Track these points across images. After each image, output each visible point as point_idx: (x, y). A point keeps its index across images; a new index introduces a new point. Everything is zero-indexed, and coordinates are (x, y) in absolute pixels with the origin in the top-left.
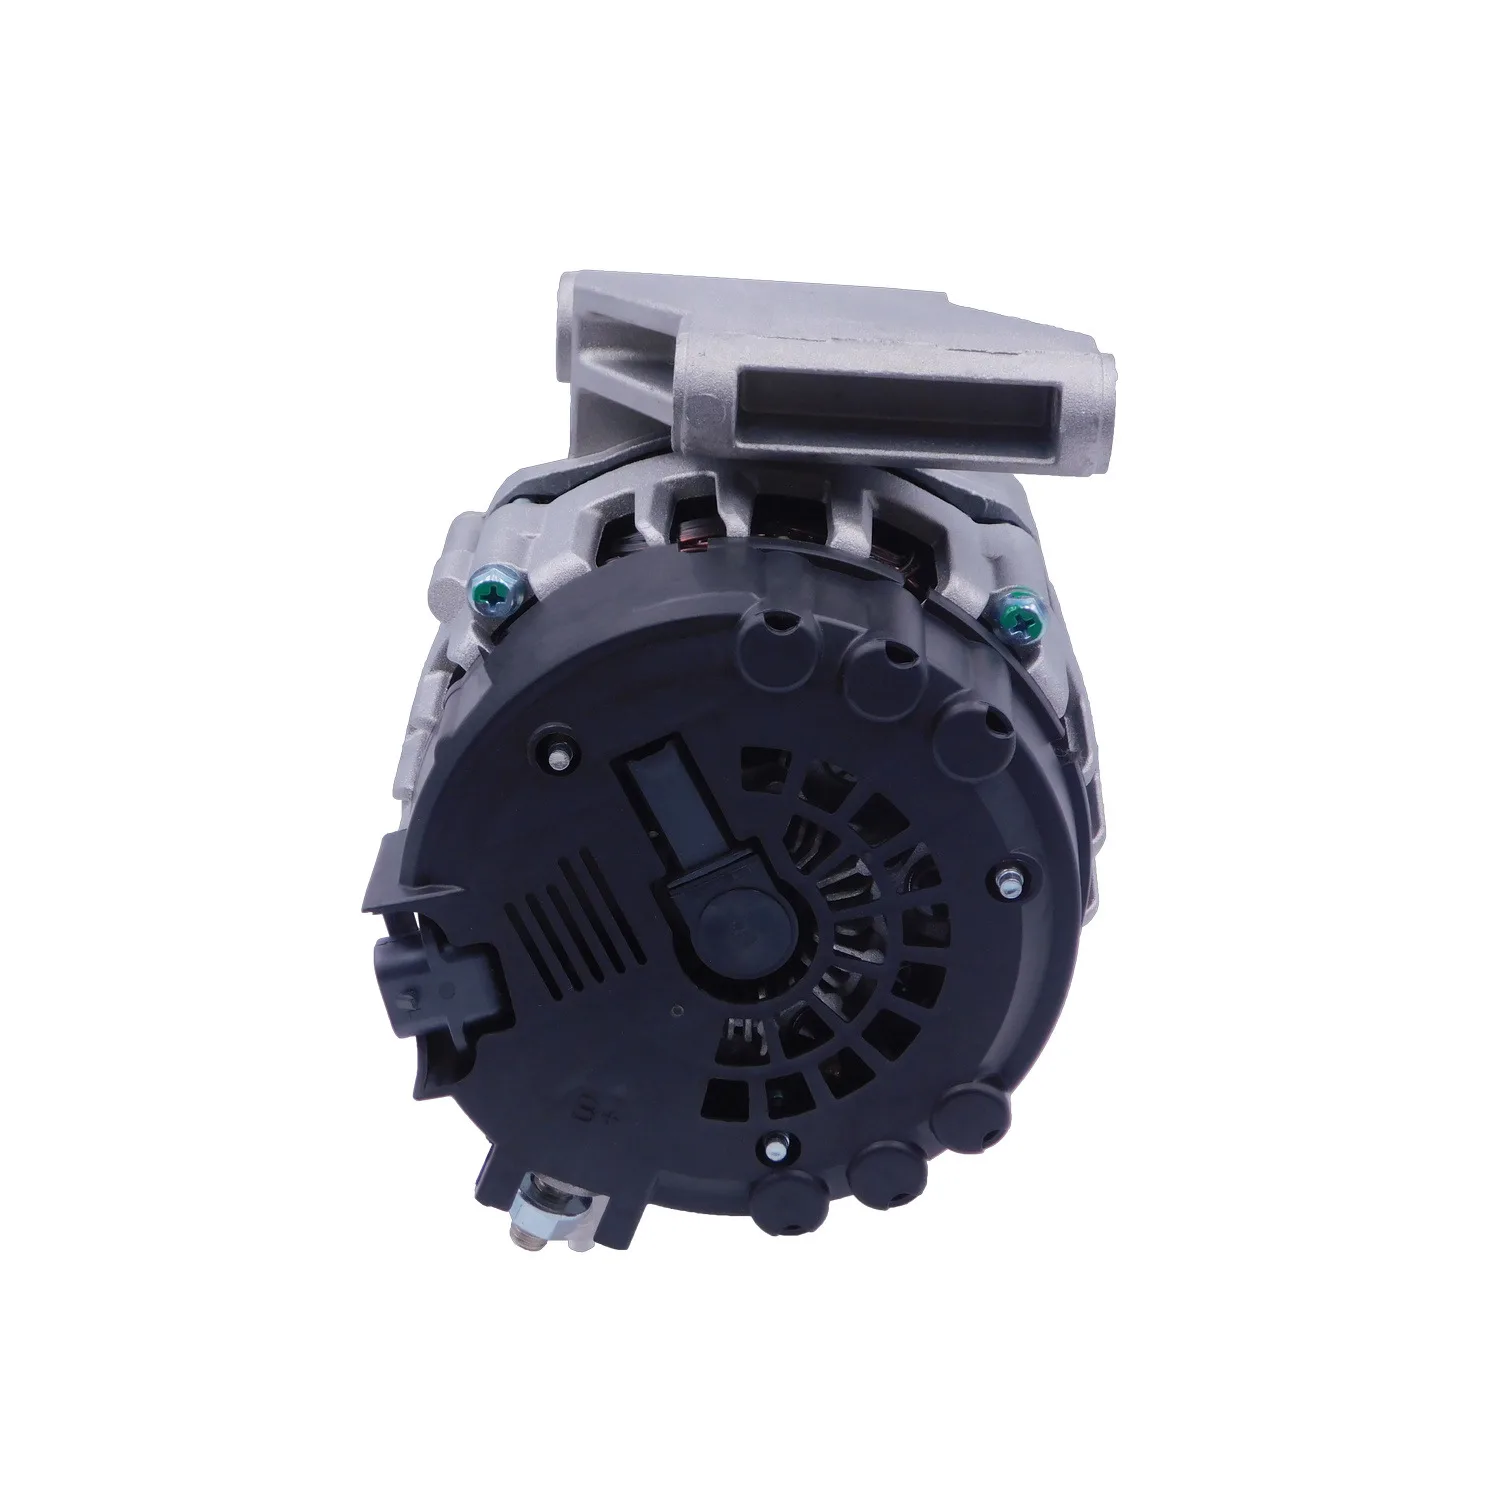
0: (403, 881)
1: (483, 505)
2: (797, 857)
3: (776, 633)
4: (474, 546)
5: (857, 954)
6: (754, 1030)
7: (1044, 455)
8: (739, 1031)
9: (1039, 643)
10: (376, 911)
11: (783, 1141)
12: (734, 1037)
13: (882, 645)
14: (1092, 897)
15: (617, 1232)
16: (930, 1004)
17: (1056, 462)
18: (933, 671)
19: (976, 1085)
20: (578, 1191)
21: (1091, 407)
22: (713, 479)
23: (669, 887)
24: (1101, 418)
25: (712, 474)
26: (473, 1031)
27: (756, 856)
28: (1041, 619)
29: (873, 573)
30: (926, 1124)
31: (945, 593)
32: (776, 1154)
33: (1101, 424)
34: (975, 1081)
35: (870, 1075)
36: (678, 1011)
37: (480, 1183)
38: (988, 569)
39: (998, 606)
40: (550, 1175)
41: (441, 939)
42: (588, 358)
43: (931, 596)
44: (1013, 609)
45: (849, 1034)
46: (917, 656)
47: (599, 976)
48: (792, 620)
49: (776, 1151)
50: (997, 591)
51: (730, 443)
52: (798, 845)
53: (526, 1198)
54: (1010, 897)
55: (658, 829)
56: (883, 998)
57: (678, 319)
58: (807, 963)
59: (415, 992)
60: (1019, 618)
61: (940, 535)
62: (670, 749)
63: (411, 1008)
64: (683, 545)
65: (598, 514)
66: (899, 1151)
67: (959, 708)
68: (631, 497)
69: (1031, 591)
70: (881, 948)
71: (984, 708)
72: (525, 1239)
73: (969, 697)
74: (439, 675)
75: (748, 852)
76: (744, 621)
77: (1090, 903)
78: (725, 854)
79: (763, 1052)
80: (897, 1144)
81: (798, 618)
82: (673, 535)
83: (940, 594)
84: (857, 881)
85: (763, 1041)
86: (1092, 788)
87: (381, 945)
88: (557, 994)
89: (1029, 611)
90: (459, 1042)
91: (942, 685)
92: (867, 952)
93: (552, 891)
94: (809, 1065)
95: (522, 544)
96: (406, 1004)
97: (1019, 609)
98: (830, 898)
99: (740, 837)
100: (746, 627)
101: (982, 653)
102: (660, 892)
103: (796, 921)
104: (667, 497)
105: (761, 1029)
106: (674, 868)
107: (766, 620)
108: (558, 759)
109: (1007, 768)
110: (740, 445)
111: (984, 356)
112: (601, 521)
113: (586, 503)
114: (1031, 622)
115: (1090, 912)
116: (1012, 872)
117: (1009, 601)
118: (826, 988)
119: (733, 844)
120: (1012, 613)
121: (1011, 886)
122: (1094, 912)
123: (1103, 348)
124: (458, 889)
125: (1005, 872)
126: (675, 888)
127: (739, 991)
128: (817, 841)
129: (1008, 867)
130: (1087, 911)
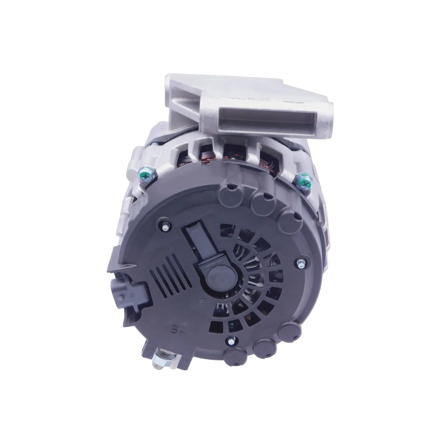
0: (119, 263)
1: (143, 143)
2: (237, 256)
3: (231, 190)
4: (140, 158)
5: (255, 284)
6: (225, 306)
7: (312, 134)
8: (220, 306)
9: (310, 189)
10: (111, 272)
11: (233, 338)
12: (219, 308)
13: (263, 194)
14: (326, 264)
15: (184, 365)
16: (277, 299)
17: (316, 135)
18: (278, 201)
19: (291, 323)
20: (172, 353)
21: (326, 119)
22: (212, 140)
23: (199, 265)
24: (329, 123)
25: (212, 138)
26: (141, 307)
27: (225, 256)
28: (311, 183)
29: (260, 170)
30: (276, 334)
31: (282, 175)
32: (231, 343)
33: (329, 124)
34: (291, 322)
35: (259, 320)
36: (202, 301)
37: (143, 351)
38: (295, 166)
39: (298, 178)
40: (164, 349)
41: (130, 280)
42: (174, 101)
43: (278, 177)
44: (302, 180)
45: (253, 308)
46: (273, 197)
47: (178, 291)
48: (236, 187)
49: (231, 342)
50: (298, 174)
51: (217, 130)
52: (238, 252)
53: (157, 355)
54: (301, 268)
55: (195, 247)
56: (264, 297)
57: (201, 91)
58: (240, 287)
59: (123, 296)
60: (304, 182)
61: (281, 155)
62: (199, 224)
63: (122, 300)
64: (203, 160)
65: (177, 150)
66: (268, 342)
67: (286, 212)
68: (187, 145)
69: (308, 174)
70: (263, 282)
71: (294, 213)
72: (157, 367)
73: (288, 209)
74: (130, 198)
75: (223, 254)
76: (221, 187)
77: (326, 266)
78: (215, 255)
79: (227, 313)
80: (267, 340)
81: (237, 186)
82: (200, 157)
83: (280, 176)
84: (255, 263)
85: (227, 309)
86: (326, 233)
87: (113, 281)
88: (165, 296)
89: (307, 180)
90: (136, 310)
91: (281, 205)
92: (258, 284)
93: (164, 266)
94: (241, 317)
95: (154, 159)
96: (120, 299)
97: (304, 180)
98: (247, 268)
99: (220, 250)
100: (221, 189)
101: (293, 193)
102: (196, 267)
103: (237, 275)
104: (198, 145)
105: (227, 306)
106: (200, 259)
107: (228, 186)
108: (165, 228)
109: (301, 229)
110: (220, 131)
111: (294, 103)
112: (178, 152)
113: (174, 146)
114: (308, 183)
115: (326, 269)
116: (302, 260)
117: (301, 177)
118: (246, 294)
119: (218, 252)
120: (302, 181)
121: (301, 265)
122: (327, 269)
123: (330, 100)
124: (136, 266)
125: (300, 260)
126: (200, 265)
127: (220, 295)
128: (243, 251)
129: (301, 259)
130: (325, 268)
